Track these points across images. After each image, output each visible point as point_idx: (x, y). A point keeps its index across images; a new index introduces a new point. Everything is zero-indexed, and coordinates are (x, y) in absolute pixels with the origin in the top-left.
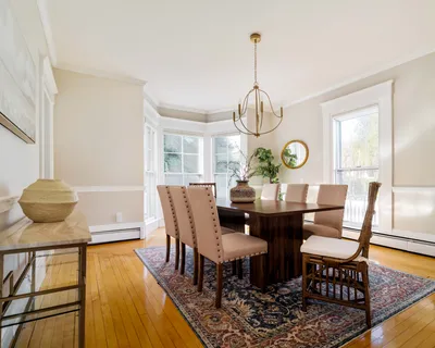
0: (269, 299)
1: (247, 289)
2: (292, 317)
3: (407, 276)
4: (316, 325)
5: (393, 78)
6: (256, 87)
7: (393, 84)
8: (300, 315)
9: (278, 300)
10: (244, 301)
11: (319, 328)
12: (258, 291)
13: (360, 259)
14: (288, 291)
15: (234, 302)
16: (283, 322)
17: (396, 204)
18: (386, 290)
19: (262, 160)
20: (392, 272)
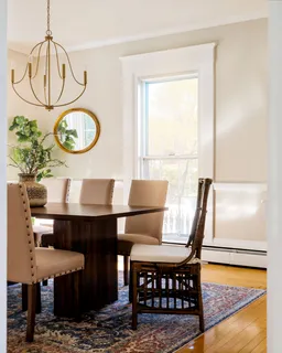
0: (89, 326)
1: (55, 321)
2: (124, 336)
3: (232, 288)
4: (152, 338)
5: (216, 39)
6: (49, 38)
7: (216, 48)
8: (132, 333)
9: (99, 325)
10: (58, 332)
11: (155, 339)
12: (70, 322)
13: (194, 261)
14: (108, 317)
15: (47, 335)
16: (115, 341)
17: (217, 205)
18: (213, 302)
19: (23, 137)
20: (216, 286)
